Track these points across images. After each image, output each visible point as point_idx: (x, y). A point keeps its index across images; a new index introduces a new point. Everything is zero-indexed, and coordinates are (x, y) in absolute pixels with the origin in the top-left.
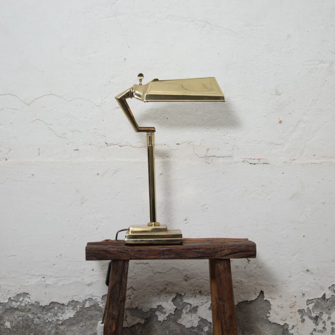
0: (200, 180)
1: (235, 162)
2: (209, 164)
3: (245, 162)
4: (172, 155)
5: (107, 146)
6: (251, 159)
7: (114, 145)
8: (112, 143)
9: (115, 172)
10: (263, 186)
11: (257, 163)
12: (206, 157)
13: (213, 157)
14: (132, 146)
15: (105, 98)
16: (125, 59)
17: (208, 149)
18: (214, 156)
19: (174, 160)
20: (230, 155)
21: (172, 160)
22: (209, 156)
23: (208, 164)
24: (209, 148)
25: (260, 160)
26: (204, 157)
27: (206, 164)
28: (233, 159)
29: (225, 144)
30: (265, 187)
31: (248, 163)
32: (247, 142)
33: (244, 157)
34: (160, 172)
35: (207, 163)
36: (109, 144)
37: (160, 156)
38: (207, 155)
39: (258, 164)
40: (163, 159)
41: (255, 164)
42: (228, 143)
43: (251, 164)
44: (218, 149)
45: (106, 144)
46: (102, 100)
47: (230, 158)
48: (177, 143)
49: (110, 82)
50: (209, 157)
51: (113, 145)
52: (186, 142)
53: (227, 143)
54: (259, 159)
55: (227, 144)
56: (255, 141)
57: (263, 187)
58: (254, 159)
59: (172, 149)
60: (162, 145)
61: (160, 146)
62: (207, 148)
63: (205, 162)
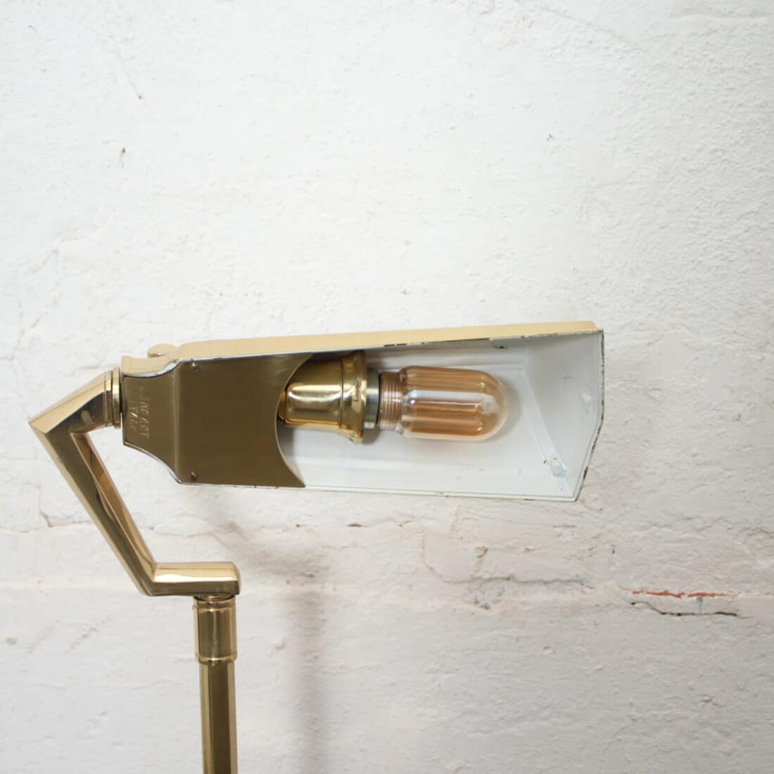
0: (447, 672)
1: (597, 605)
2: (486, 607)
3: (637, 605)
4: (327, 568)
5: (50, 526)
6: (666, 593)
7: (80, 522)
8: (69, 517)
9: (85, 636)
10: (707, 701)
11: (690, 611)
12: (473, 579)
13: (505, 583)
14: (156, 529)
15: (34, 326)
16: (124, 151)
17: (486, 551)
18: (508, 579)
19: (335, 590)
20: (577, 576)
21: (328, 589)
22: (487, 576)
23: (484, 611)
24: (486, 546)
25: (705, 599)
26: (469, 581)
27: (472, 608)
28: (588, 590)
29: (559, 530)
30: (715, 704)
31: (654, 609)
32: (655, 525)
33: (636, 587)
34: (277, 640)
35: (477, 602)
36: (55, 518)
37: (277, 573)
38: (478, 575)
39: (693, 614)
40: (288, 582)
41: (679, 615)
42: (573, 526)
43: (664, 614)
44: (528, 550)
45: (43, 520)
46: (23, 332)
47: (578, 585)
48: (353, 522)
49: (56, 252)
50: (490, 580)
51: (74, 523)
52: (390, 519)
53: (568, 527)
54: (701, 596)
55: (566, 531)
56: (688, 519)
57: (709, 705)
58: (679, 596)
59: (328, 547)
60: (286, 529)
61: (280, 530)
62: (480, 545)
63: (467, 602)
